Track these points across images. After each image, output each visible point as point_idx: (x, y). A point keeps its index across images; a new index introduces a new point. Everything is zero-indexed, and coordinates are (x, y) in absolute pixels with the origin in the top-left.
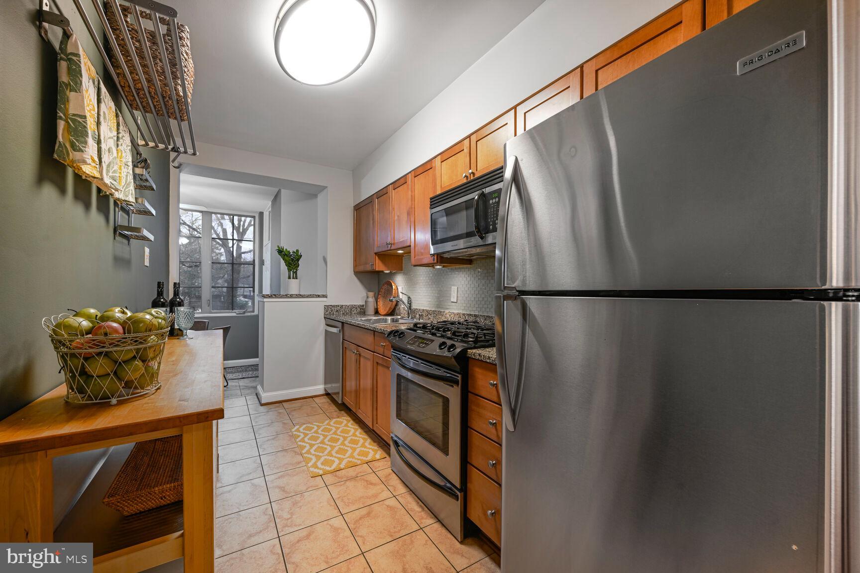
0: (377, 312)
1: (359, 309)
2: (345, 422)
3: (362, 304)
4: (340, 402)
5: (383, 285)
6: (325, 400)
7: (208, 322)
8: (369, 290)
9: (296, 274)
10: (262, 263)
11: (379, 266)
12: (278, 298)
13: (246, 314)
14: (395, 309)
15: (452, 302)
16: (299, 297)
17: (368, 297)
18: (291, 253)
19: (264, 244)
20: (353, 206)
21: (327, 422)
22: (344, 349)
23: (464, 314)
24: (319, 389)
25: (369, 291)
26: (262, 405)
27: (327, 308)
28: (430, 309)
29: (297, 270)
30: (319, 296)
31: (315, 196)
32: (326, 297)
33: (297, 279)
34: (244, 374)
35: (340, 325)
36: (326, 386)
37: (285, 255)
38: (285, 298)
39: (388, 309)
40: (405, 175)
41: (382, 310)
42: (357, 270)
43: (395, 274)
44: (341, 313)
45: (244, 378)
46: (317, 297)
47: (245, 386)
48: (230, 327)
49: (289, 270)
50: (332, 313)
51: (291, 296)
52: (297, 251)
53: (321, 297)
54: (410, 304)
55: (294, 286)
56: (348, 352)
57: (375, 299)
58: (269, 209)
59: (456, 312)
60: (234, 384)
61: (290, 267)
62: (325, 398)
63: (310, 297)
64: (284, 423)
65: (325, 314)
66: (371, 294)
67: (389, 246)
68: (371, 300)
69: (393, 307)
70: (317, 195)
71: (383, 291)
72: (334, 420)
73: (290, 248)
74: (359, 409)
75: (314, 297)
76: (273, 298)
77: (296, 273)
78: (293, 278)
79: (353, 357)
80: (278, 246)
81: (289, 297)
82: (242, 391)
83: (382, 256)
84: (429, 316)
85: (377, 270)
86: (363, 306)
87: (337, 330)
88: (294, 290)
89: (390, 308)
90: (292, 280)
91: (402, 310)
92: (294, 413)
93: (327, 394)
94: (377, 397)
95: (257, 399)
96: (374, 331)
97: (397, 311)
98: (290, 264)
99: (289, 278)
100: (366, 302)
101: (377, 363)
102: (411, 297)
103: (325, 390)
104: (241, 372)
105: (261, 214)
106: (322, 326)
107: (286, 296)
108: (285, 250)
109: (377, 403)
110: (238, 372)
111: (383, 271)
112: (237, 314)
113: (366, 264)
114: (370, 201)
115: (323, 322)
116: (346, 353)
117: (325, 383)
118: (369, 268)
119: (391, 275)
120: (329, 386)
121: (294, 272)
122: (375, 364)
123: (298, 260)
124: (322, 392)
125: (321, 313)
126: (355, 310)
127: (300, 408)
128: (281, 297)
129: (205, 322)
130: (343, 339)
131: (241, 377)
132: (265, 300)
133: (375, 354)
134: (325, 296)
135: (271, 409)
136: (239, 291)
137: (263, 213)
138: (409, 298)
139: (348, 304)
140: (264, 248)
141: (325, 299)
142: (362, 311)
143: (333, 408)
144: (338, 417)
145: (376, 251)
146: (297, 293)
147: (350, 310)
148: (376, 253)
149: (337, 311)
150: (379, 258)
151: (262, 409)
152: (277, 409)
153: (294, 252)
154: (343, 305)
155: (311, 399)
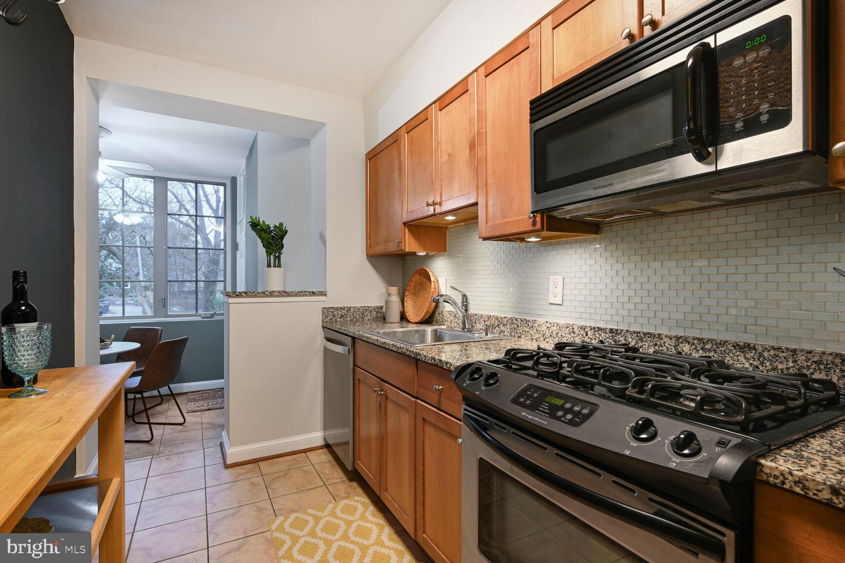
0: (403, 318)
1: (375, 313)
2: (361, 508)
3: (379, 305)
4: (350, 468)
5: (414, 275)
6: (323, 457)
7: (162, 330)
8: (390, 283)
9: (279, 260)
10: (235, 247)
11: (410, 244)
12: (251, 297)
13: (215, 318)
14: (434, 313)
15: (551, 304)
16: (283, 296)
17: (389, 295)
18: (272, 228)
19: (238, 221)
20: (364, 152)
21: (331, 506)
22: (356, 382)
23: (583, 328)
24: (316, 437)
25: (390, 286)
26: (227, 467)
27: (326, 311)
28: (503, 316)
29: (280, 254)
30: (314, 294)
31: (305, 142)
32: (325, 295)
33: (280, 267)
34: (210, 404)
35: (348, 341)
36: (327, 433)
37: (263, 230)
38: (263, 297)
39: (423, 314)
40: (465, 80)
41: (411, 315)
42: (372, 252)
43: (432, 256)
44: (348, 319)
45: (209, 410)
46: (311, 295)
47: (210, 423)
48: (187, 338)
49: (269, 254)
50: (334, 320)
51: (272, 294)
52: (281, 224)
53: (317, 295)
54: (466, 306)
55: (275, 279)
56: (363, 388)
57: (400, 298)
58: (243, 172)
59: (562, 322)
60: (194, 420)
61: (269, 248)
62: (324, 453)
63: (300, 296)
64: (260, 509)
65: (323, 322)
66: (394, 290)
67: (432, 208)
68: (395, 299)
69: (431, 311)
70: (310, 140)
71: (413, 284)
72: (343, 503)
73: (270, 220)
74: (386, 491)
75: (306, 295)
76: (243, 297)
77: (279, 257)
78: (275, 266)
79: (374, 398)
80: (251, 217)
81: (267, 296)
82: (205, 433)
83: (416, 227)
84: (502, 328)
85: (407, 250)
86: (381, 308)
87: (344, 350)
88: (276, 286)
89: (427, 312)
90: (273, 269)
91: (446, 316)
92: (276, 485)
93: (327, 446)
94: (424, 483)
95: (220, 455)
96: (417, 360)
97: (437, 316)
98: (269, 243)
99: (269, 266)
100: (387, 302)
101: (424, 419)
102: (467, 294)
103: (325, 440)
104: (206, 399)
105: (234, 180)
106: (319, 341)
107: (264, 294)
108: (261, 222)
109: (424, 493)
110: (203, 399)
111: (414, 254)
112: (203, 318)
113: (387, 241)
114: (394, 140)
115: (320, 335)
116: (359, 387)
117: (325, 428)
118: (392, 247)
119: (427, 257)
120: (331, 432)
121: (275, 257)
122: (420, 422)
123: (282, 238)
124: (321, 443)
125: (317, 320)
126: (369, 315)
127: (286, 474)
128: (255, 296)
129: (157, 329)
130: (355, 365)
131: (205, 408)
132: (231, 300)
133: (418, 401)
134: (323, 294)
135: (240, 475)
136: (218, 285)
137: (236, 178)
138: (464, 296)
139: (358, 305)
140: (238, 227)
141: (323, 298)
142: (381, 317)
143: (338, 475)
144: (348, 496)
145: (405, 219)
146: (280, 289)
147: (361, 315)
148: (405, 224)
149: (342, 316)
150: (410, 231)
151: (227, 475)
152: (249, 476)
153: (275, 227)
154: (350, 308)
155: (303, 454)
